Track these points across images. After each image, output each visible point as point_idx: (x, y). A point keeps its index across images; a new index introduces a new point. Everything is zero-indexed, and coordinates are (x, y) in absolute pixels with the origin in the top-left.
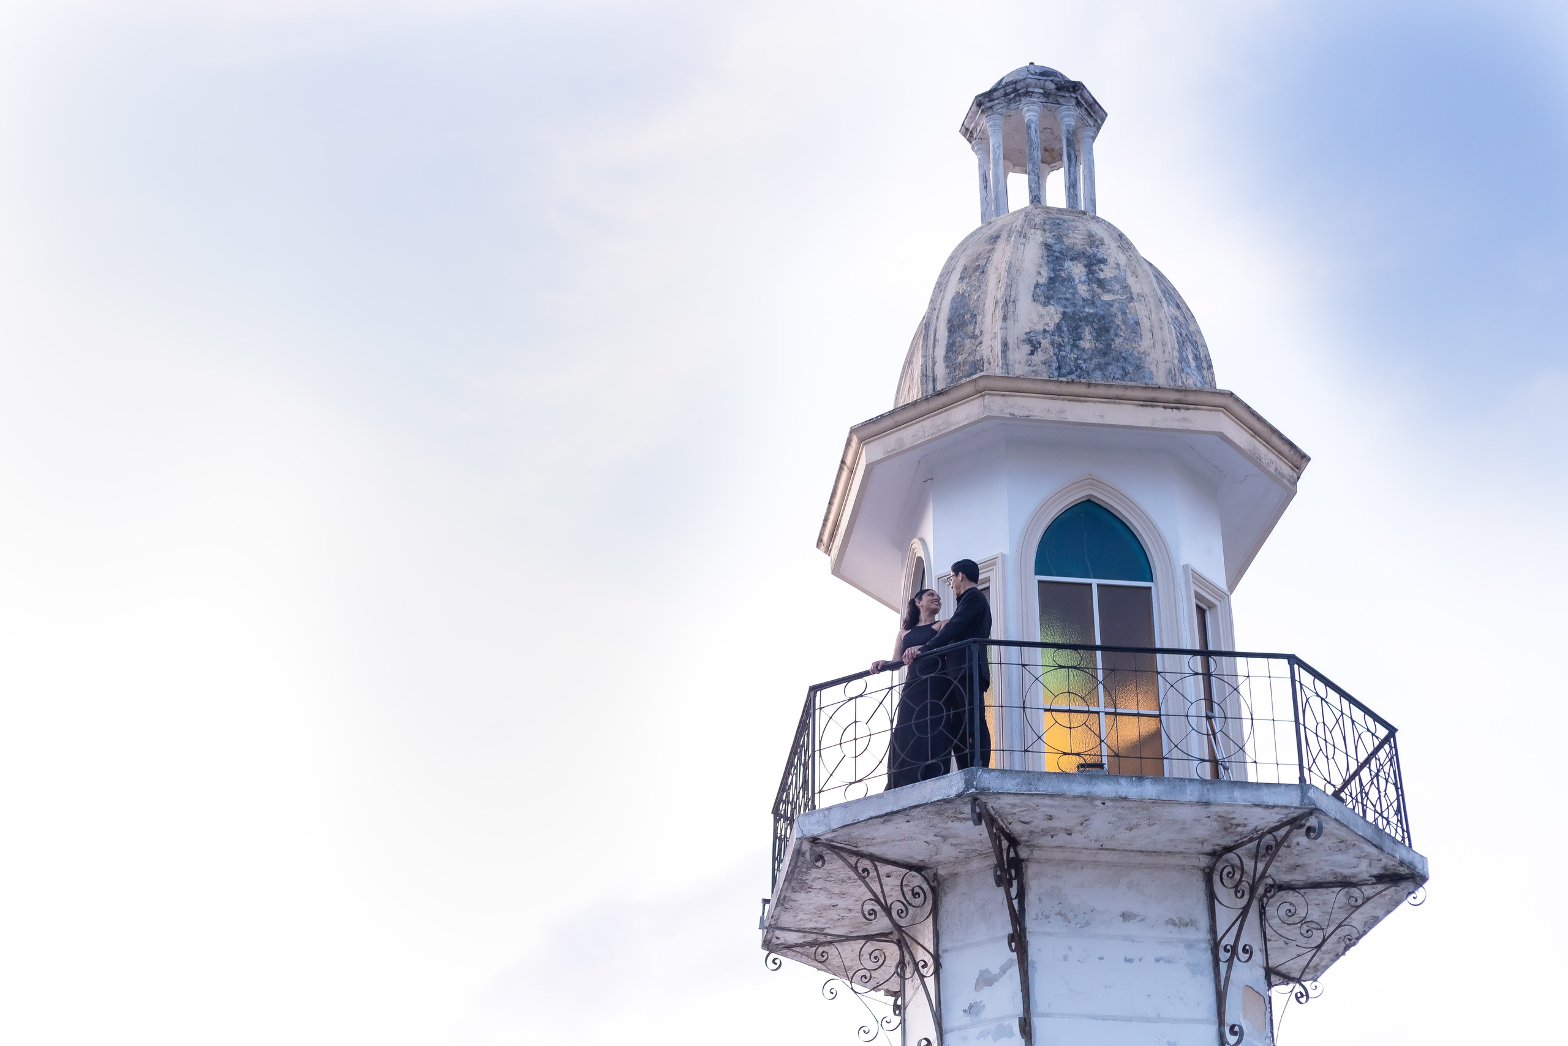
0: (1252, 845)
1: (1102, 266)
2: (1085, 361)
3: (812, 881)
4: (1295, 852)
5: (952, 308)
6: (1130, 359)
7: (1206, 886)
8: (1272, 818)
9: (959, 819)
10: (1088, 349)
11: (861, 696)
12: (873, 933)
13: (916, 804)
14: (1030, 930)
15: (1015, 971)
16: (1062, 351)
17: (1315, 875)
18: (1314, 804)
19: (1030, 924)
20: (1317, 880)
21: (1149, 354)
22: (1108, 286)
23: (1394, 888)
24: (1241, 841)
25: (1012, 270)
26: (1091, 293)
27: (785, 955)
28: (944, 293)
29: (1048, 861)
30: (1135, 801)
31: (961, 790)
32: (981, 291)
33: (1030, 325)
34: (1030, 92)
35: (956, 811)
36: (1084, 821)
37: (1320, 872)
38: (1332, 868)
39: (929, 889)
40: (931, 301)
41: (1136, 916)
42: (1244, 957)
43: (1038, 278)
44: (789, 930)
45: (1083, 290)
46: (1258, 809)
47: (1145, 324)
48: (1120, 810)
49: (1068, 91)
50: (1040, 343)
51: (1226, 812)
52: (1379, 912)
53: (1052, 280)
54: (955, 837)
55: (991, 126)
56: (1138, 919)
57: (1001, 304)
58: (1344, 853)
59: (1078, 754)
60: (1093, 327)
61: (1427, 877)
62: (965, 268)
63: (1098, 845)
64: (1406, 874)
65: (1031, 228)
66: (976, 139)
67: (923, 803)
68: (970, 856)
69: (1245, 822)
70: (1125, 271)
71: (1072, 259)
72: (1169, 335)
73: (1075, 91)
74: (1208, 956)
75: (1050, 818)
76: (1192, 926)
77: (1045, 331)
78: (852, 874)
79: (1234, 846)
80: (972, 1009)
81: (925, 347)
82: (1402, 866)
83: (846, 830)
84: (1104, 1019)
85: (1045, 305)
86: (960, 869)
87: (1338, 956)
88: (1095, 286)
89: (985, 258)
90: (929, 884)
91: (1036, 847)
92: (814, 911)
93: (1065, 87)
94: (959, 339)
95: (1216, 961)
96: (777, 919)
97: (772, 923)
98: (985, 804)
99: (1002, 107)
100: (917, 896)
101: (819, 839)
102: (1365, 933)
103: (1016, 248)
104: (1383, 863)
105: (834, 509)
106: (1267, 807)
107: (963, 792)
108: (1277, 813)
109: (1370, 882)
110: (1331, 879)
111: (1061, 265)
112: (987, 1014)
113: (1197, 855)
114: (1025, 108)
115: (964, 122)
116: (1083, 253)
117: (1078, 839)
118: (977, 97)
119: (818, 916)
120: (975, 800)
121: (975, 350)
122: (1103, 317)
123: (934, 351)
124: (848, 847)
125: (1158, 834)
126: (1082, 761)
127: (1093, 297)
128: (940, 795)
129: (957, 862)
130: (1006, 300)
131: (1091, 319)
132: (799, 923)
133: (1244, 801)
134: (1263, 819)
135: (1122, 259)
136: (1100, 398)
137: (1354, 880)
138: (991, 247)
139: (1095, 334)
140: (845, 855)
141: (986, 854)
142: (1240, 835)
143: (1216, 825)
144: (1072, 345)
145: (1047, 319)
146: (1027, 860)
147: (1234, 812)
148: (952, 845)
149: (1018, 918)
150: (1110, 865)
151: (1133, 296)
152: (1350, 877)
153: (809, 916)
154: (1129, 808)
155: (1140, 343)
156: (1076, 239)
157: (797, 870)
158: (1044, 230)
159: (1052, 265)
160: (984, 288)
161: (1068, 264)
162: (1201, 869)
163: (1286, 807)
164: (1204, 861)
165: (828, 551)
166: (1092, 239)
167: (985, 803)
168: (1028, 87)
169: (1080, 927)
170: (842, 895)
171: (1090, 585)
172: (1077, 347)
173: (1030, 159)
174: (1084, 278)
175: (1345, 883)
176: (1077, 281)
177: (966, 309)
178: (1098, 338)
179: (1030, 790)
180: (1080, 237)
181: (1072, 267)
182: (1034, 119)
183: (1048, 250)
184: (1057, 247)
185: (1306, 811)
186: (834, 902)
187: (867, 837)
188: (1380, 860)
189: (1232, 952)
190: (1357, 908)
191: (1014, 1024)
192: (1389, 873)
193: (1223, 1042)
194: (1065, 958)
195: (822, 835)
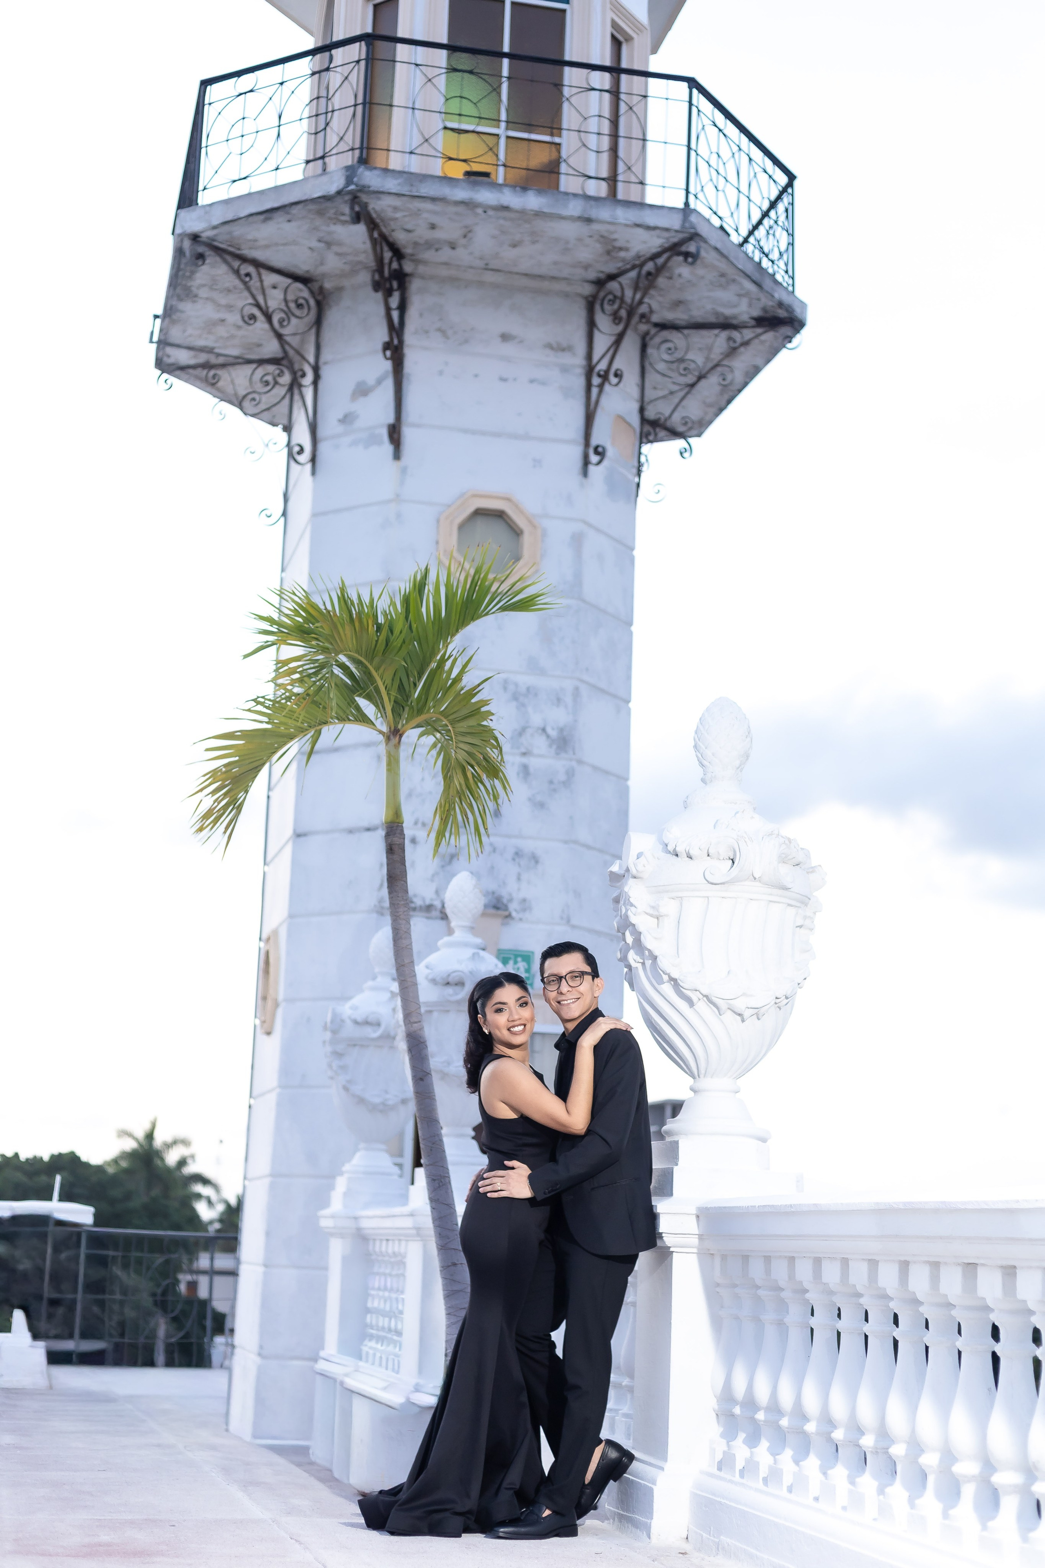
0: (633, 274)
3: (198, 289)
7: (588, 313)
8: (653, 243)
9: (340, 220)
11: (251, 91)
12: (262, 358)
13: (296, 201)
14: (408, 343)
15: (389, 383)
17: (698, 314)
18: (694, 228)
19: (410, 337)
20: (700, 320)
23: (772, 334)
24: (623, 268)
27: (178, 377)
29: (432, 278)
30: (518, 211)
31: (341, 186)
35: (336, 211)
36: (467, 233)
37: (702, 310)
38: (715, 307)
39: (314, 302)
41: (515, 337)
42: (614, 380)
44: (180, 347)
46: (640, 231)
48: (502, 222)
51: (608, 232)
52: (759, 361)
54: (340, 244)
56: (517, 340)
58: (725, 289)
59: (465, 161)
61: (803, 321)
63: (480, 264)
64: (784, 317)
67: (304, 199)
68: (353, 268)
69: (628, 245)
74: (581, 382)
75: (433, 227)
76: (570, 351)
78: (237, 282)
79: (616, 273)
80: (347, 419)
82: (781, 308)
83: (226, 228)
84: (474, 432)
86: (346, 283)
87: (721, 410)
90: (313, 297)
91: (421, 262)
92: (203, 325)
95: (589, 386)
96: (168, 335)
97: (162, 339)
98: (366, 205)
100: (301, 307)
101: (200, 237)
102: (746, 384)
104: (762, 304)
106: (648, 228)
107: (343, 189)
108: (658, 237)
109: (750, 325)
110: (713, 319)
112: (359, 423)
113: (580, 282)
117: (462, 255)
119: (207, 331)
120: (355, 198)
124: (231, 249)
125: (541, 254)
126: (468, 169)
128: (320, 192)
129: (343, 275)
132: (189, 339)
133: (626, 219)
134: (645, 243)
137: (735, 322)
140: (228, 258)
142: (622, 261)
143: (598, 247)
146: (411, 275)
147: (616, 232)
148: (337, 254)
149: (396, 330)
150: (496, 286)
152: (730, 318)
153: (199, 331)
154: (512, 220)
157: (181, 273)
162: (585, 298)
163: (667, 230)
164: (588, 290)
167: (367, 203)
169: (459, 344)
170: (229, 308)
175: (726, 325)
179: (412, 192)
185: (687, 235)
186: (221, 315)
187: (250, 237)
188: (759, 299)
189: (605, 377)
190: (734, 349)
191: (384, 433)
192: (768, 315)
193: (586, 462)
194: (441, 373)
195: (202, 232)
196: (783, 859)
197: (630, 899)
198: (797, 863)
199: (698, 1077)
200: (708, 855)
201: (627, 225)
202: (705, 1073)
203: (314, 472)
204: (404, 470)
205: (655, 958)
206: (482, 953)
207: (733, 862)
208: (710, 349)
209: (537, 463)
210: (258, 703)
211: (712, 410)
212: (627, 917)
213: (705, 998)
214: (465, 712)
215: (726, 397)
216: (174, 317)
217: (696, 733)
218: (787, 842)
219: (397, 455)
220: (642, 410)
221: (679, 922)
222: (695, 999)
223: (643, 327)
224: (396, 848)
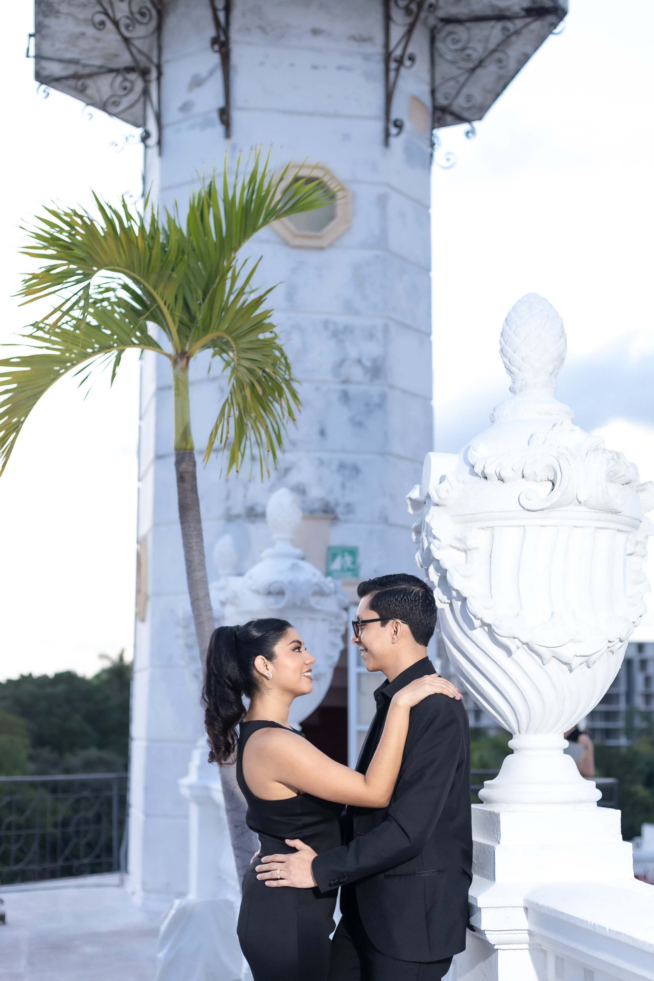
3: (57, 4)
7: (384, 9)
12: (121, 67)
15: (219, 74)
17: (478, 7)
19: (235, 35)
23: (539, 23)
27: (54, 87)
39: (154, 10)
41: (324, 32)
42: (407, 63)
44: (52, 59)
52: (528, 49)
56: (326, 34)
61: (566, 10)
74: (381, 67)
76: (370, 41)
80: (186, 107)
84: (292, 113)
87: (498, 95)
90: (155, 6)
92: (68, 39)
95: (387, 70)
100: (143, 15)
102: (517, 71)
109: (520, 15)
110: (489, 12)
112: (196, 110)
119: (72, 44)
132: (58, 52)
152: (504, 10)
153: (65, 45)
169: (277, 38)
175: (501, 17)
186: (81, 29)
189: (400, 62)
190: (509, 37)
191: (215, 116)
192: (535, 5)
193: (387, 135)
194: (262, 64)
196: (611, 478)
197: (432, 530)
198: (627, 482)
199: (518, 733)
200: (523, 477)
202: (527, 729)
203: (160, 153)
204: (234, 147)
205: (464, 600)
206: (302, 563)
207: (553, 484)
208: (487, 39)
209: (346, 137)
210: (39, 329)
211: (490, 97)
212: (429, 550)
213: (525, 646)
214: (247, 326)
215: (502, 84)
217: (502, 334)
218: (615, 457)
219: (228, 134)
220: (433, 92)
221: (491, 556)
222: (513, 647)
223: (432, 21)
224: (187, 477)
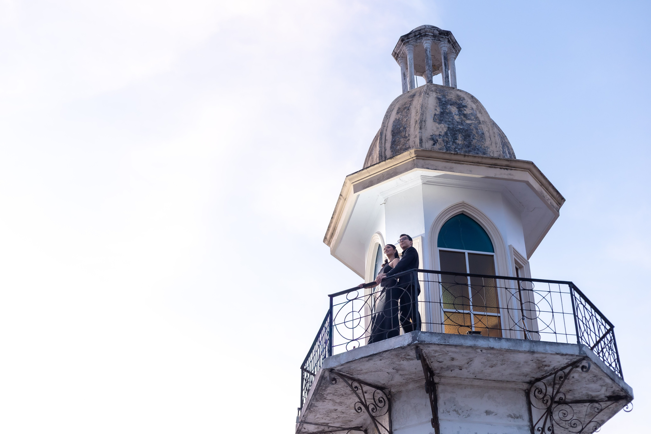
0: (551, 378)
1: (465, 108)
2: (459, 149)
3: (327, 395)
4: (571, 382)
5: (393, 125)
6: (480, 149)
7: (527, 398)
8: (564, 361)
9: (407, 359)
10: (460, 144)
11: (355, 299)
12: (352, 427)
13: (386, 350)
14: (440, 418)
16: (448, 144)
17: (578, 396)
18: (585, 354)
20: (578, 399)
21: (489, 148)
22: (469, 117)
23: (615, 404)
24: (545, 375)
25: (423, 107)
26: (461, 119)
28: (389, 120)
29: (448, 384)
30: (497, 350)
31: (410, 342)
32: (408, 117)
33: (433, 132)
34: (427, 34)
35: (406, 354)
36: (470, 362)
37: (581, 394)
38: (587, 392)
39: (386, 399)
40: (383, 123)
41: (493, 413)
43: (435, 112)
44: (311, 423)
45: (457, 118)
46: (558, 356)
47: (487, 134)
48: (489, 355)
49: (444, 35)
50: (437, 140)
51: (541, 357)
53: (442, 113)
54: (403, 370)
55: (408, 50)
56: (494, 414)
57: (418, 122)
58: (595, 383)
59: (468, 327)
60: (462, 134)
61: (633, 397)
62: (399, 109)
63: (473, 376)
64: (623, 396)
65: (430, 91)
66: (400, 57)
67: (390, 349)
68: (408, 382)
69: (550, 364)
70: (476, 111)
71: (451, 105)
72: (498, 140)
73: (447, 35)
75: (453, 359)
76: (520, 418)
77: (440, 135)
78: (350, 391)
79: (542, 378)
81: (381, 143)
82: (622, 391)
83: (348, 365)
85: (440, 123)
86: (403, 389)
88: (462, 116)
89: (409, 104)
90: (386, 396)
91: (443, 377)
92: (325, 413)
93: (443, 33)
94: (397, 139)
96: (306, 417)
97: (303, 420)
98: (422, 351)
99: (413, 42)
100: (381, 402)
101: (334, 370)
103: (424, 98)
104: (612, 390)
105: (334, 221)
106: (562, 355)
107: (412, 343)
108: (567, 359)
109: (605, 400)
110: (585, 398)
111: (446, 107)
113: (522, 383)
114: (424, 42)
115: (394, 50)
116: (456, 103)
117: (464, 373)
118: (401, 37)
119: (326, 416)
120: (417, 347)
121: (406, 143)
122: (467, 130)
123: (385, 145)
124: (348, 375)
125: (505, 370)
127: (462, 121)
128: (399, 345)
129: (402, 385)
130: (421, 120)
131: (461, 131)
132: (317, 420)
133: (552, 351)
134: (559, 362)
135: (474, 106)
136: (470, 162)
137: (597, 399)
138: (411, 99)
139: (463, 138)
140: (347, 379)
141: (417, 380)
142: (545, 372)
143: (534, 366)
144: (453, 142)
145: (441, 130)
146: (438, 383)
147: (546, 357)
148: (400, 375)
149: (435, 411)
150: (479, 387)
151: (481, 122)
152: (595, 397)
153: (322, 416)
154: (494, 354)
155: (485, 143)
156: (452, 96)
157: (320, 388)
158: (437, 92)
159: (442, 107)
160: (410, 116)
161: (449, 106)
162: (523, 390)
163: (572, 355)
164: (526, 386)
165: (329, 244)
166: (459, 97)
167: (422, 349)
168: (426, 32)
169: (465, 417)
170: (340, 403)
171: (464, 253)
172: (455, 143)
173: (427, 64)
174: (457, 113)
176: (454, 114)
177: (401, 125)
178: (465, 139)
179: (445, 343)
180: (453, 96)
181: (451, 108)
182: (429, 47)
183: (439, 100)
184: (443, 99)
185: (581, 357)
186: (336, 407)
187: (359, 369)
188: (612, 387)
189: (542, 431)
190: (598, 413)
192: (614, 395)
195: (335, 367)
201: (551, 354)
216: (312, 409)
